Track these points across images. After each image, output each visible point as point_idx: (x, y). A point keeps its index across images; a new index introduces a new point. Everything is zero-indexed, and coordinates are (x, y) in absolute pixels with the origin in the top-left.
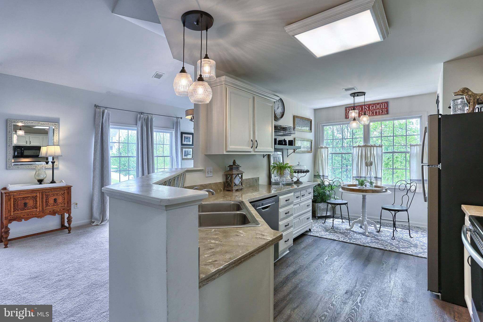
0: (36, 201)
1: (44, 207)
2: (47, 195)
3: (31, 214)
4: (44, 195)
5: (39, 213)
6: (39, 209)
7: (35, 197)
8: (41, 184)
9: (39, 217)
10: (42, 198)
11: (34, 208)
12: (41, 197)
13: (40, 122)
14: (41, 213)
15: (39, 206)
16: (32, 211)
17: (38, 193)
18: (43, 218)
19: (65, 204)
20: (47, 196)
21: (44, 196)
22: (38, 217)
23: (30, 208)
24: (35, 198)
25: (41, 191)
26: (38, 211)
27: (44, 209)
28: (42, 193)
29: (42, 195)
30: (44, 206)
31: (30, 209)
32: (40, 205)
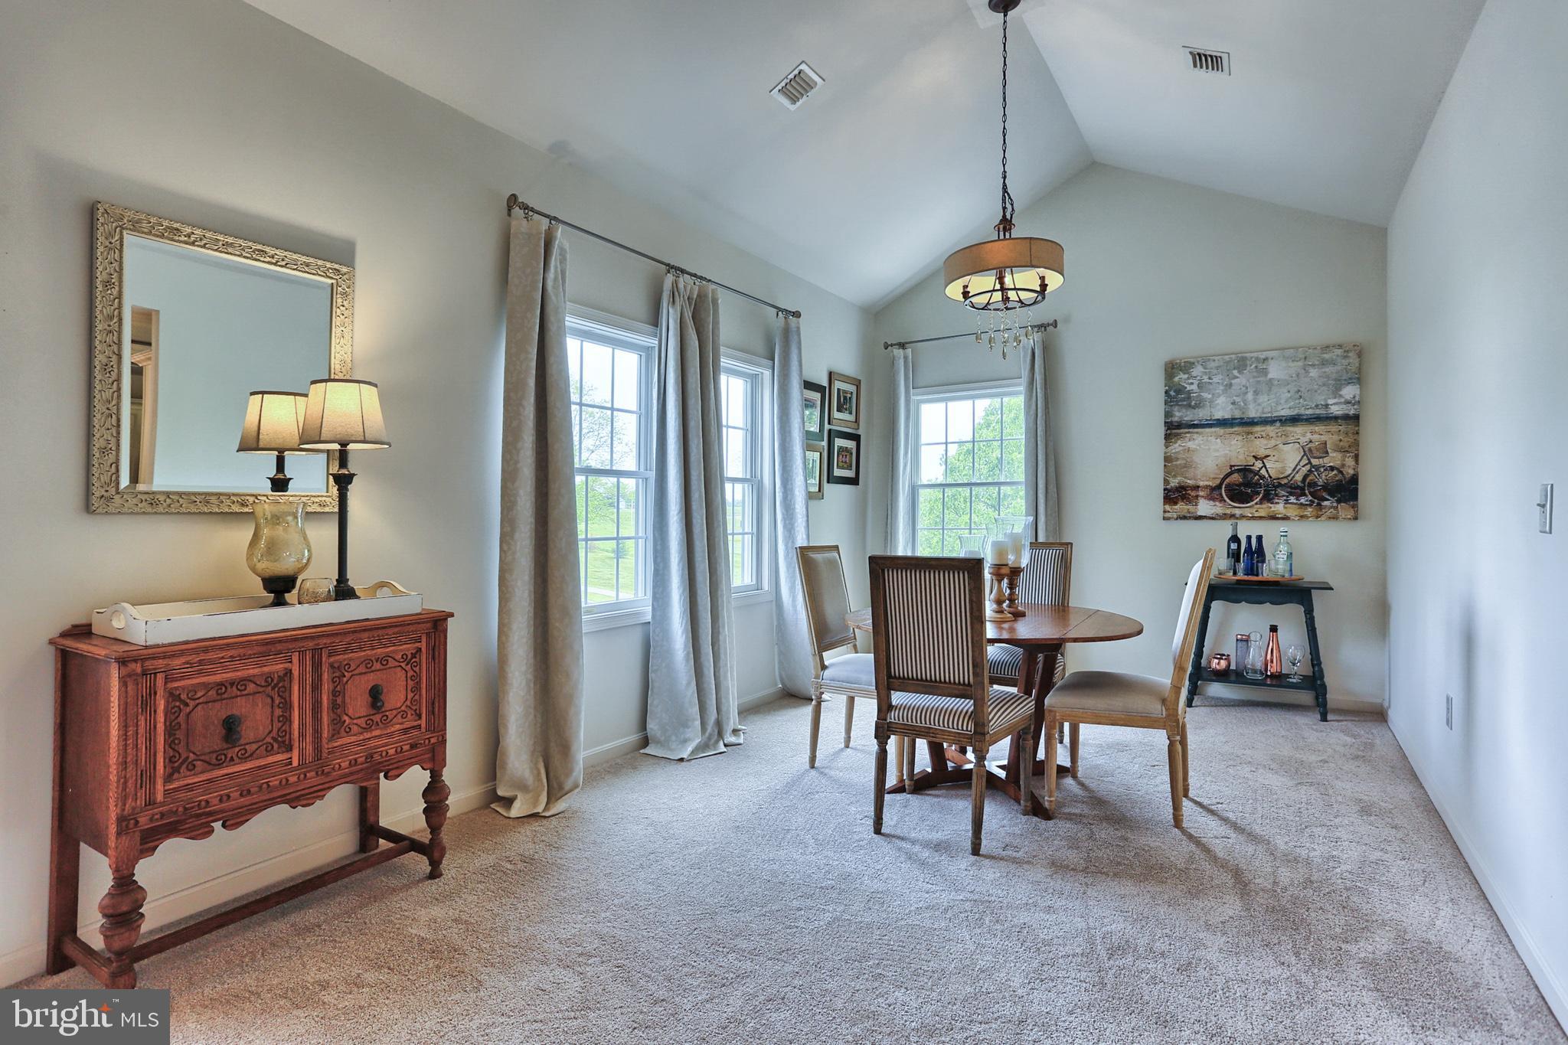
0: (287, 706)
1: (324, 741)
2: (336, 665)
3: (260, 787)
4: (325, 668)
5: (302, 776)
6: (302, 754)
7: (281, 679)
8: (279, 602)
9: (298, 798)
10: (316, 687)
11: (276, 746)
12: (309, 681)
13: (267, 249)
14: (313, 774)
15: (302, 735)
16: (264, 767)
17: (295, 658)
18: (318, 803)
19: (420, 718)
20: (339, 672)
21: (325, 676)
22: (294, 801)
23: (255, 746)
24: (279, 685)
25: (311, 644)
26: (295, 763)
27: (325, 751)
28: (317, 652)
29: (317, 666)
30: (325, 734)
31: (251, 755)
32: (302, 725)
